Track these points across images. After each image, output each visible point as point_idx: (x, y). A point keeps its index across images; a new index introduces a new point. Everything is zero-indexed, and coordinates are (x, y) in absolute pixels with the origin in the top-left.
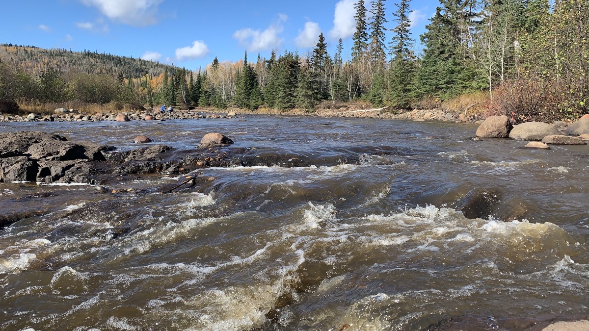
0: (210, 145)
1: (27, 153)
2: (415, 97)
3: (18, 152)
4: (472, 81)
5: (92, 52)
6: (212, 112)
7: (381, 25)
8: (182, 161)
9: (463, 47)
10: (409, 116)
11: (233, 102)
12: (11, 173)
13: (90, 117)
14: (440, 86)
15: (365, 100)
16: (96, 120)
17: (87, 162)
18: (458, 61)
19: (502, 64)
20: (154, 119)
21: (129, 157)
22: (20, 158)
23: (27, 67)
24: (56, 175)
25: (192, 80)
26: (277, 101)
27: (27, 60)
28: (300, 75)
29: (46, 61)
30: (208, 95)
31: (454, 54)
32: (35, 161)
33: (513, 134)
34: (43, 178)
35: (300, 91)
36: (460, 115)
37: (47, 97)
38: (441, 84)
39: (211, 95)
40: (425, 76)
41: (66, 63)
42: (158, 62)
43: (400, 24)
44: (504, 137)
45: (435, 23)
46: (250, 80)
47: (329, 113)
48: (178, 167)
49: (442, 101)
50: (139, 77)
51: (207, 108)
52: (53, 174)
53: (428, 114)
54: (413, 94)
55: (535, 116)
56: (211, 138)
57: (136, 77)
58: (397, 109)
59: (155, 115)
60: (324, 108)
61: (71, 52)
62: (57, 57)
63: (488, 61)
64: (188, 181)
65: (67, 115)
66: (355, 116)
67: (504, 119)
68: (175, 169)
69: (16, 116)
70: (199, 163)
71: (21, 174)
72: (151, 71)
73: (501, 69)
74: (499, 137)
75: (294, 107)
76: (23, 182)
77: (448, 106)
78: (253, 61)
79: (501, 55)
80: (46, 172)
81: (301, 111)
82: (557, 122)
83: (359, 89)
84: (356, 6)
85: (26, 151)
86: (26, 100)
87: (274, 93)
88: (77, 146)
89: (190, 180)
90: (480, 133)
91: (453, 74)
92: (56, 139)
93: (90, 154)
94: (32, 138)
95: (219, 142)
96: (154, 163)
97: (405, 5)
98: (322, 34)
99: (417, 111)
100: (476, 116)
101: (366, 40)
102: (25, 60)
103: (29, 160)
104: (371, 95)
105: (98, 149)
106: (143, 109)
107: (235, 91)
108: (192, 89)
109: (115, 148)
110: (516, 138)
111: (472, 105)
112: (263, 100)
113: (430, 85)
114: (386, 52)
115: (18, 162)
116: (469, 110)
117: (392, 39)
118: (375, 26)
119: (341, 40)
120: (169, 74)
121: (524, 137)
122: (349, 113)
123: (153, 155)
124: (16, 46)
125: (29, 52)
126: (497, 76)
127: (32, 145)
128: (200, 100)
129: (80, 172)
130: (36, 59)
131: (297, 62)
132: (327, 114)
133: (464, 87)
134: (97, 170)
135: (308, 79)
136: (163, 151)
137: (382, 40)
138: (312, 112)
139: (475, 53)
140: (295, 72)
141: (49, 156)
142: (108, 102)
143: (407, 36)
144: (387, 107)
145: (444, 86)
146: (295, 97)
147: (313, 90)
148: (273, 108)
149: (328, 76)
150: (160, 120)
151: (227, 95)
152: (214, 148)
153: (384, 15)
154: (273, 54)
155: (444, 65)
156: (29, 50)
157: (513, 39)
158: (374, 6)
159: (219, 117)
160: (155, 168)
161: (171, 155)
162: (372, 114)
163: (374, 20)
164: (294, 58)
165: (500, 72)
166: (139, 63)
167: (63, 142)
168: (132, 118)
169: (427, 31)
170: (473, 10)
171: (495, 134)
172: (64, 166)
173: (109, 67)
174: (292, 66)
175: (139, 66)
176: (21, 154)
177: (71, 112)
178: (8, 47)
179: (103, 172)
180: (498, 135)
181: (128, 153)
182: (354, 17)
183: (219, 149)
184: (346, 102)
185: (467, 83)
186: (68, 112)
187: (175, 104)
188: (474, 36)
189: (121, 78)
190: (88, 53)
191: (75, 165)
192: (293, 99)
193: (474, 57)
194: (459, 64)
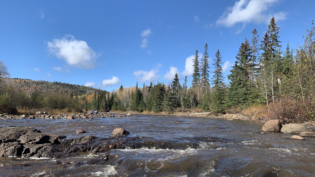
0: (117, 135)
1: (19, 140)
2: (227, 107)
3: (14, 139)
4: (257, 99)
5: (58, 82)
6: (118, 113)
7: (207, 70)
8: (101, 145)
9: (250, 81)
10: (224, 117)
11: (129, 108)
12: (9, 152)
13: (54, 116)
14: (240, 101)
15: (200, 108)
16: (57, 119)
17: (50, 145)
18: (249, 88)
19: (272, 90)
20: (87, 118)
21: (73, 142)
22: (15, 142)
23: (25, 90)
24: (33, 153)
25: (109, 97)
26: (153, 108)
27: (25, 86)
28: (165, 94)
29: (35, 87)
30: (117, 104)
31: (246, 85)
32: (22, 144)
33: (283, 130)
34: (25, 154)
35: (165, 103)
36: (252, 117)
37: (33, 106)
38: (241, 100)
39: (118, 104)
40: (231, 96)
41: (44, 88)
42: (92, 87)
43: (217, 69)
44: (278, 132)
45: (235, 69)
46: (139, 96)
47: (181, 114)
48: (99, 149)
49: (242, 109)
50: (81, 95)
51: (116, 111)
52: (31, 152)
53: (234, 116)
54: (226, 105)
55: (294, 119)
56: (118, 131)
57: (80, 95)
58: (218, 113)
59: (88, 116)
60: (178, 112)
61: (48, 82)
62: (40, 85)
63: (265, 89)
64: (104, 158)
65: (42, 115)
66: (195, 116)
67: (277, 121)
68: (97, 150)
69: (15, 116)
70: (110, 146)
71: (14, 152)
72: (88, 92)
73: (272, 93)
74: (275, 131)
75: (162, 111)
76: (15, 156)
77: (245, 112)
78: (141, 87)
79: (271, 86)
80: (28, 151)
81: (166, 113)
82: (306, 123)
83: (197, 102)
84: (194, 60)
85: (18, 139)
86: (22, 107)
87: (152, 103)
88: (46, 136)
89: (105, 157)
90: (264, 129)
91: (246, 95)
92: (35, 132)
93: (52, 140)
94: (22, 131)
95: (122, 133)
96: (86, 146)
97: (219, 60)
98: (177, 74)
99: (228, 114)
100: (261, 118)
101: (199, 77)
102: (24, 86)
103: (19, 144)
104: (203, 105)
105: (57, 138)
106: (82, 112)
107: (131, 102)
108: (108, 101)
109: (66, 137)
110: (285, 133)
111: (258, 112)
112: (146, 107)
113: (235, 101)
114: (210, 83)
115: (13, 145)
116: (257, 115)
117: (213, 77)
118: (204, 70)
119: (186, 77)
120: (97, 93)
121: (289, 131)
122: (191, 114)
123: (86, 141)
124: (20, 79)
125: (27, 82)
126: (270, 97)
127: (22, 135)
128: (113, 107)
129: (46, 151)
130: (30, 85)
131: (164, 88)
132: (180, 115)
133: (253, 102)
134: (55, 150)
135: (170, 96)
136: (91, 139)
137: (208, 77)
138: (172, 114)
139: (257, 84)
140: (163, 93)
141: (30, 142)
142: (64, 108)
143: (221, 75)
144: (212, 112)
145: (242, 101)
146: (162, 105)
147: (172, 102)
148: (151, 111)
149: (180, 95)
150: (90, 119)
151: (127, 104)
152: (119, 137)
153: (208, 65)
154: (151, 83)
155: (242, 90)
156: (27, 81)
157: (277, 78)
158: (203, 60)
159: (122, 117)
160: (86, 149)
161: (95, 142)
162: (204, 115)
163: (203, 67)
164: (162, 86)
165: (272, 95)
166: (82, 88)
167: (38, 133)
168: (76, 117)
169: (231, 73)
170: (254, 63)
171: (273, 130)
172: (37, 148)
173: (66, 90)
174: (161, 90)
175: (82, 89)
176: (15, 141)
177: (44, 114)
178: (16, 80)
179: (58, 151)
180: (274, 130)
181: (72, 140)
182: (193, 66)
183: (122, 138)
184: (190, 108)
185: (255, 100)
186: (43, 114)
187: (99, 109)
188: (256, 76)
189: (72, 95)
190: (56, 83)
191: (44, 147)
192: (161, 106)
193: (257, 86)
194: (249, 90)
